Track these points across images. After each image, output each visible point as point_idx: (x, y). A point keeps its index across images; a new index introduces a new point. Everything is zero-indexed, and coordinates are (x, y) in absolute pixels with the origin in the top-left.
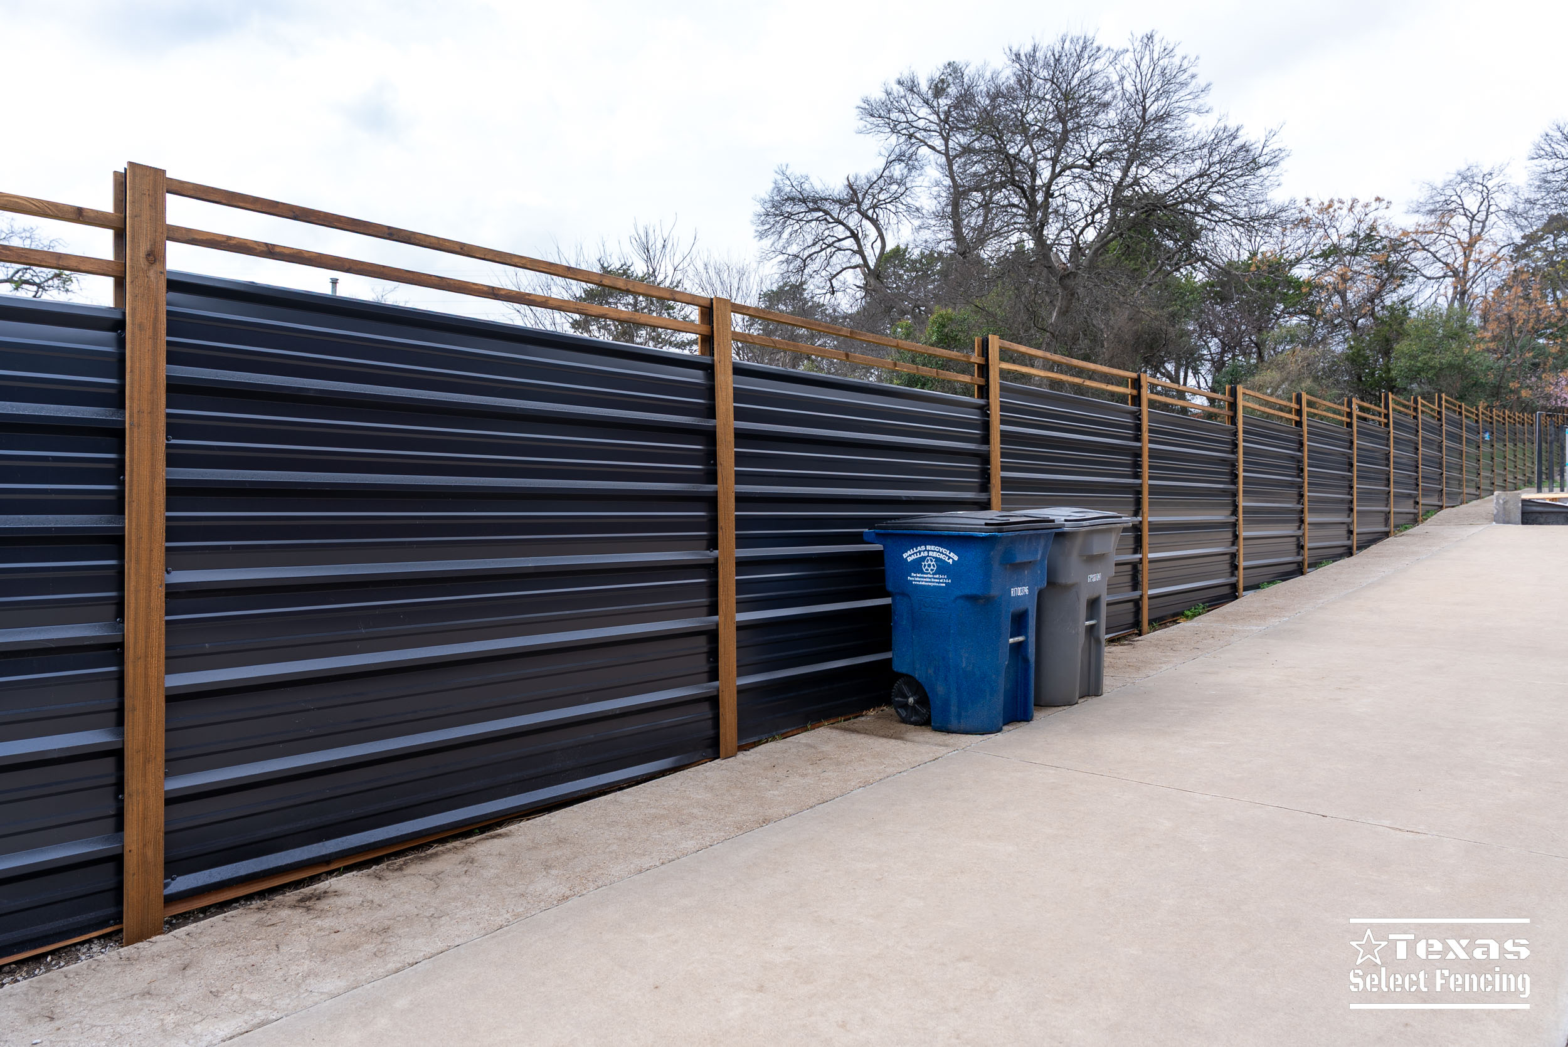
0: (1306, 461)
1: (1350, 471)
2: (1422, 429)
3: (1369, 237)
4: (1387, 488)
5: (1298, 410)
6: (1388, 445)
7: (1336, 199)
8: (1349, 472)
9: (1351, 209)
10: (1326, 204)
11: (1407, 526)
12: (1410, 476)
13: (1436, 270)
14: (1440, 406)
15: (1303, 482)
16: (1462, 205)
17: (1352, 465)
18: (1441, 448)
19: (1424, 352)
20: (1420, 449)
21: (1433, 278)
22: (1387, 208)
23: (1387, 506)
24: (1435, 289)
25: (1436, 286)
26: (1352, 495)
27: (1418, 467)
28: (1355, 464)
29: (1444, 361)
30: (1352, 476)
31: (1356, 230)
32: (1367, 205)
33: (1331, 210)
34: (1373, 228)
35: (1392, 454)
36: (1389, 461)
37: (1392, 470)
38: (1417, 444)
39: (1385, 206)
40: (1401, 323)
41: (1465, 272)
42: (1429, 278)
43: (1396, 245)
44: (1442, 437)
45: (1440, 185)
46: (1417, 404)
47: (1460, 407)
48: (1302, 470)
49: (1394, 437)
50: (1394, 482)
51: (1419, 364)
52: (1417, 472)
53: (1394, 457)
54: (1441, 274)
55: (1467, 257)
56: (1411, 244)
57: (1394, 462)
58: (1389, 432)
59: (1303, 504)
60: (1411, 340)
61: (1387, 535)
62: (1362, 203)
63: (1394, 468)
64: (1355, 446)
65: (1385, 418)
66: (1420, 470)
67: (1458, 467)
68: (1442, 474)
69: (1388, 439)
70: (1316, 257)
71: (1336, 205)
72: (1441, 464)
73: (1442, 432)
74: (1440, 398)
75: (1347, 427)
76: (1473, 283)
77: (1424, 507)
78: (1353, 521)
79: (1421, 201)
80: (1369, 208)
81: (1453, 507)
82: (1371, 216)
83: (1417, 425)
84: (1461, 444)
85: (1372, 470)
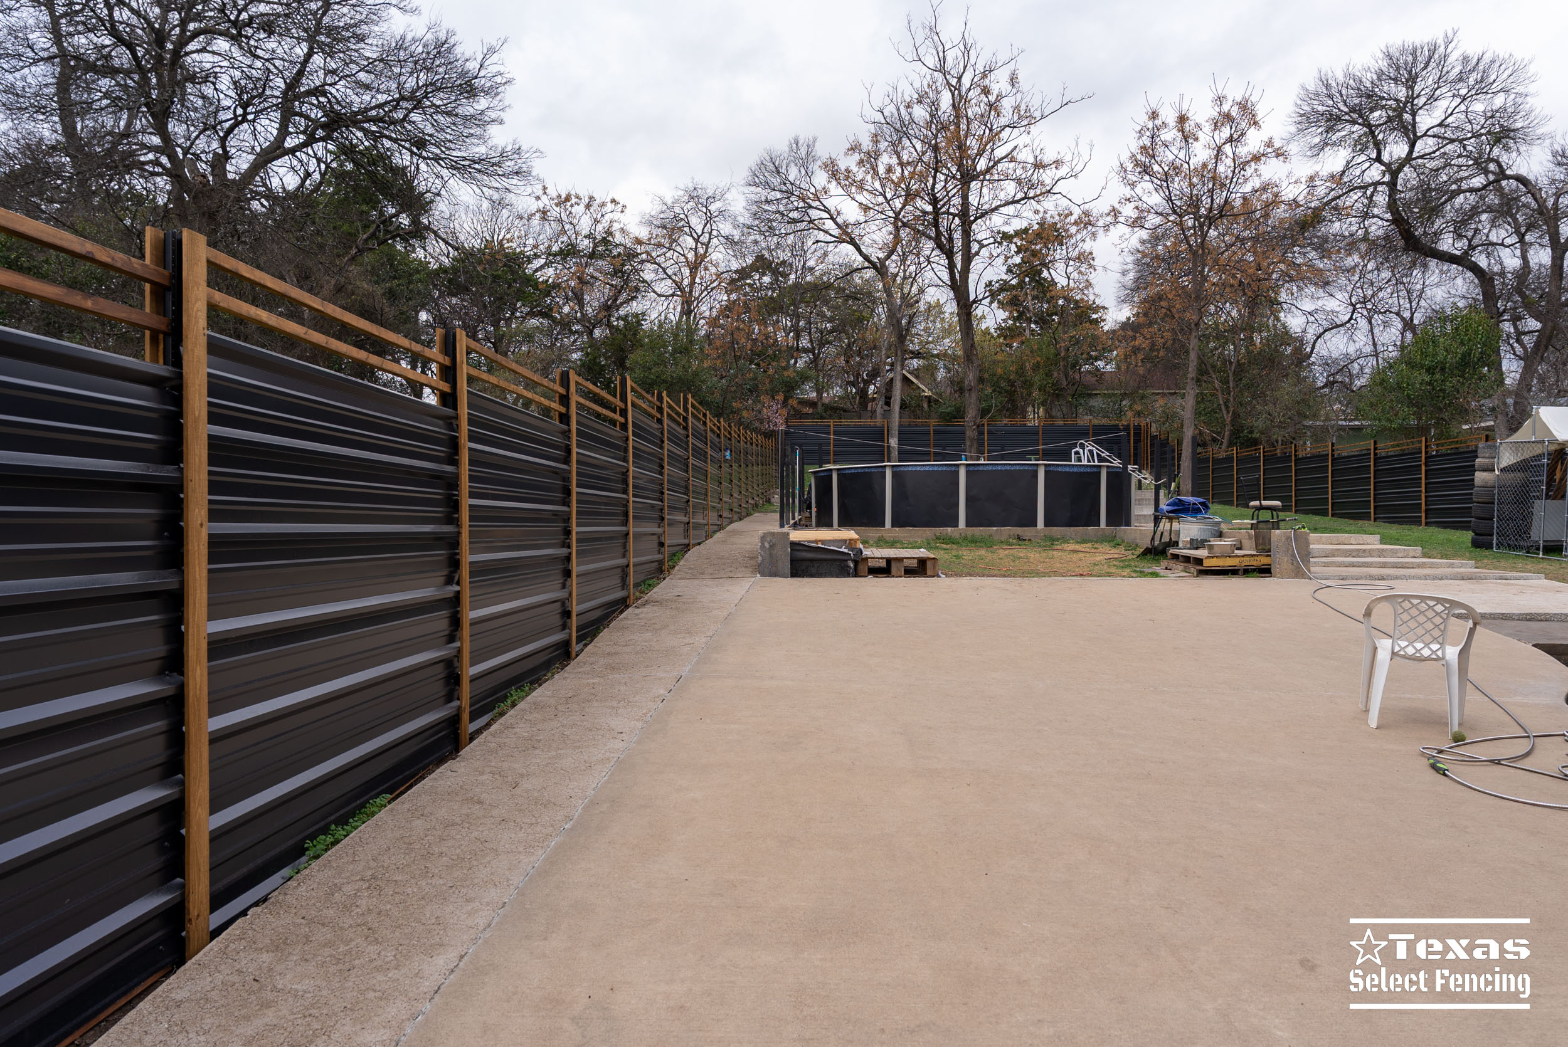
0: (465, 484)
1: (566, 503)
2: (669, 439)
3: (605, 241)
4: (624, 528)
5: (446, 367)
6: (625, 460)
7: (573, 193)
8: (564, 505)
9: (588, 206)
10: (564, 196)
11: (651, 582)
12: (653, 506)
13: (665, 287)
14: (686, 410)
15: (459, 533)
16: (688, 223)
17: (567, 492)
18: (687, 466)
19: (656, 364)
20: (666, 467)
21: (663, 296)
22: (622, 212)
23: (624, 556)
24: (664, 308)
25: (666, 304)
26: (569, 547)
27: (663, 493)
28: (575, 489)
29: (675, 375)
30: (570, 513)
31: (593, 232)
32: (603, 205)
33: (569, 204)
34: (609, 232)
35: (631, 474)
36: (627, 485)
37: (632, 499)
38: (662, 459)
39: (620, 210)
40: (635, 335)
41: (691, 292)
42: (659, 295)
43: (631, 255)
44: (688, 452)
45: (669, 202)
46: (662, 403)
47: (705, 415)
48: (455, 506)
49: (634, 448)
50: (634, 517)
51: (652, 377)
52: (662, 501)
53: (634, 478)
54: (671, 292)
55: (693, 276)
56: (644, 256)
57: (634, 487)
58: (627, 439)
59: (458, 583)
60: (646, 351)
61: (622, 604)
62: (598, 201)
63: (634, 496)
64: (574, 457)
65: (621, 415)
66: (666, 496)
67: (703, 491)
68: (688, 501)
69: (626, 450)
70: (555, 255)
71: (574, 200)
72: (687, 488)
73: (688, 446)
74: (686, 400)
75: (561, 422)
76: (698, 303)
77: (671, 548)
78: (570, 594)
79: (653, 214)
80: (606, 209)
81: (699, 544)
82: (608, 217)
83: (662, 433)
84: (706, 462)
85: (605, 500)
